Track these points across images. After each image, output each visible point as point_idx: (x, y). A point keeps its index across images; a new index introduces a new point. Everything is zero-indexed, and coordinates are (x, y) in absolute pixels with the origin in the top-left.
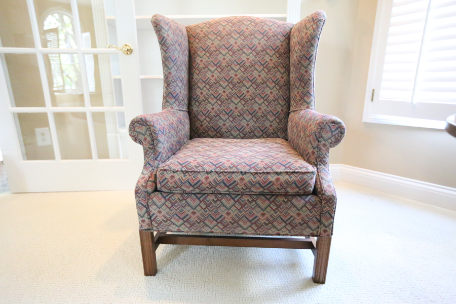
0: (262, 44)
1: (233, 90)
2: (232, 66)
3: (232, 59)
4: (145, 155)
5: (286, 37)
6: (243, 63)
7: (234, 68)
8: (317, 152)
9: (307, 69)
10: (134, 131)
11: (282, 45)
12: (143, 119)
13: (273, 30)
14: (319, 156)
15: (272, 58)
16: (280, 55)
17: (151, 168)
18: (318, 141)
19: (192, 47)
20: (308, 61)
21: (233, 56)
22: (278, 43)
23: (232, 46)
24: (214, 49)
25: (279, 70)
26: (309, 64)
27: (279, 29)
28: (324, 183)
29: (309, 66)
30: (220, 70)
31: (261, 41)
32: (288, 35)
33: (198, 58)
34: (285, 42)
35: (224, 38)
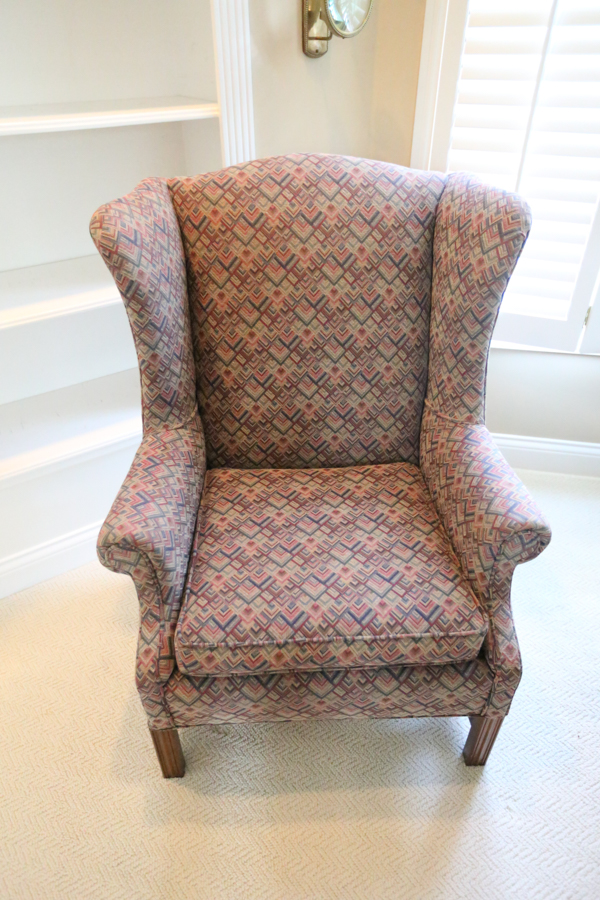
0: (369, 250)
1: (300, 367)
2: (298, 310)
3: (297, 294)
4: (140, 597)
5: (426, 224)
6: (324, 301)
7: (302, 314)
8: (491, 575)
9: (475, 341)
10: (112, 558)
11: (415, 250)
12: (129, 540)
13: (395, 209)
14: (494, 583)
15: (392, 287)
16: (411, 277)
17: (159, 624)
18: (495, 559)
19: (194, 254)
20: (478, 327)
21: (298, 286)
22: (407, 246)
23: (296, 258)
24: (251, 266)
25: (406, 314)
26: (482, 332)
27: (411, 206)
28: (500, 641)
29: (481, 336)
30: (270, 321)
31: (365, 245)
32: (430, 218)
33: (212, 287)
34: (422, 240)
35: (275, 237)
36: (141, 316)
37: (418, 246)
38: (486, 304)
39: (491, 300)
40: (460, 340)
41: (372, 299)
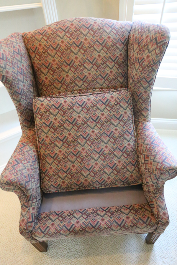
0: (102, 56)
2: (76, 82)
3: (75, 75)
4: (19, 199)
5: (125, 44)
6: (86, 78)
7: (78, 84)
8: (156, 185)
9: (146, 90)
11: (121, 55)
12: (9, 182)
13: (112, 38)
14: (157, 188)
15: (112, 70)
16: (119, 66)
17: (27, 209)
19: (34, 63)
20: (148, 84)
21: (75, 72)
22: (117, 53)
23: (73, 61)
24: (56, 66)
25: (118, 80)
26: (149, 86)
27: (118, 36)
28: (160, 211)
29: (148, 88)
30: (66, 87)
31: (100, 54)
32: (126, 41)
33: (43, 75)
34: (123, 50)
35: (64, 53)
36: (11, 90)
37: (122, 53)
38: (151, 75)
39: (153, 73)
40: (140, 90)
41: (105, 76)
